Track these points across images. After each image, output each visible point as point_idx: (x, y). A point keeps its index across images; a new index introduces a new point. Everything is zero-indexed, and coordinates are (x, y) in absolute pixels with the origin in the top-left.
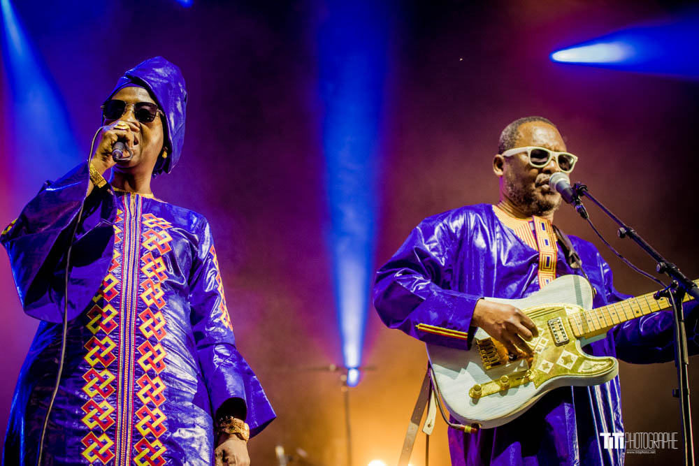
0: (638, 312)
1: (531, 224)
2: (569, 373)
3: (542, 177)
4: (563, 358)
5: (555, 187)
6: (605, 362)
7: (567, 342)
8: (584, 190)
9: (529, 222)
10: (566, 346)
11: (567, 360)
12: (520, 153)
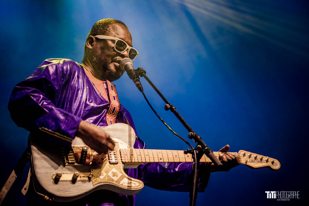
0: (161, 159)
1: (105, 84)
2: (114, 183)
3: (118, 58)
4: (112, 172)
5: (124, 67)
6: (137, 183)
7: (117, 164)
8: (144, 73)
9: (103, 83)
10: (115, 165)
11: (114, 174)
12: (108, 40)
